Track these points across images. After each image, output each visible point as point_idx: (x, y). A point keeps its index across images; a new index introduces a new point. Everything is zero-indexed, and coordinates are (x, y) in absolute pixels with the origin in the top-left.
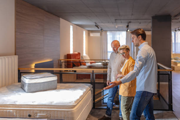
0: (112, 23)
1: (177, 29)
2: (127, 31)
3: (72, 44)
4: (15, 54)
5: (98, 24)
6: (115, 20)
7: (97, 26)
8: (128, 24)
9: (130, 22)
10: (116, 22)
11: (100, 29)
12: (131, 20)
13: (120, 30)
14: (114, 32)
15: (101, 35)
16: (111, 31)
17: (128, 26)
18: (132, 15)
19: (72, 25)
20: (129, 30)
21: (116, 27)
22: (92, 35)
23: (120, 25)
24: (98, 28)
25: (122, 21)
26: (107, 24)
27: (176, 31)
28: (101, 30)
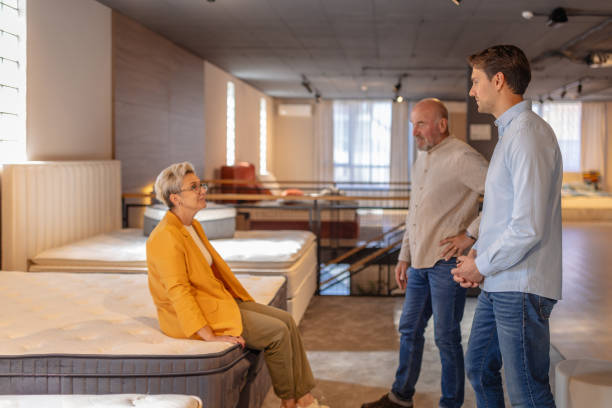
0: (354, 76)
1: (544, 98)
2: (395, 101)
3: (233, 137)
4: (114, 157)
5: (311, 79)
6: (364, 68)
7: (306, 85)
8: (400, 80)
9: (405, 75)
10: (364, 75)
11: (313, 95)
12: (409, 68)
13: (372, 97)
14: (354, 104)
15: (314, 111)
16: (344, 99)
17: (398, 87)
18: (413, 56)
19: (232, 81)
20: (400, 99)
21: (364, 88)
22: (284, 111)
23: (376, 84)
24: (310, 91)
25: (384, 72)
26: (337, 81)
27: (541, 102)
28: (318, 96)
